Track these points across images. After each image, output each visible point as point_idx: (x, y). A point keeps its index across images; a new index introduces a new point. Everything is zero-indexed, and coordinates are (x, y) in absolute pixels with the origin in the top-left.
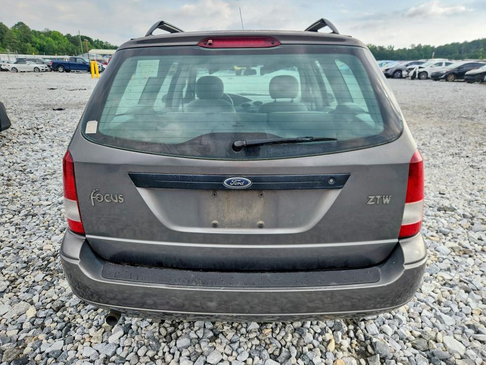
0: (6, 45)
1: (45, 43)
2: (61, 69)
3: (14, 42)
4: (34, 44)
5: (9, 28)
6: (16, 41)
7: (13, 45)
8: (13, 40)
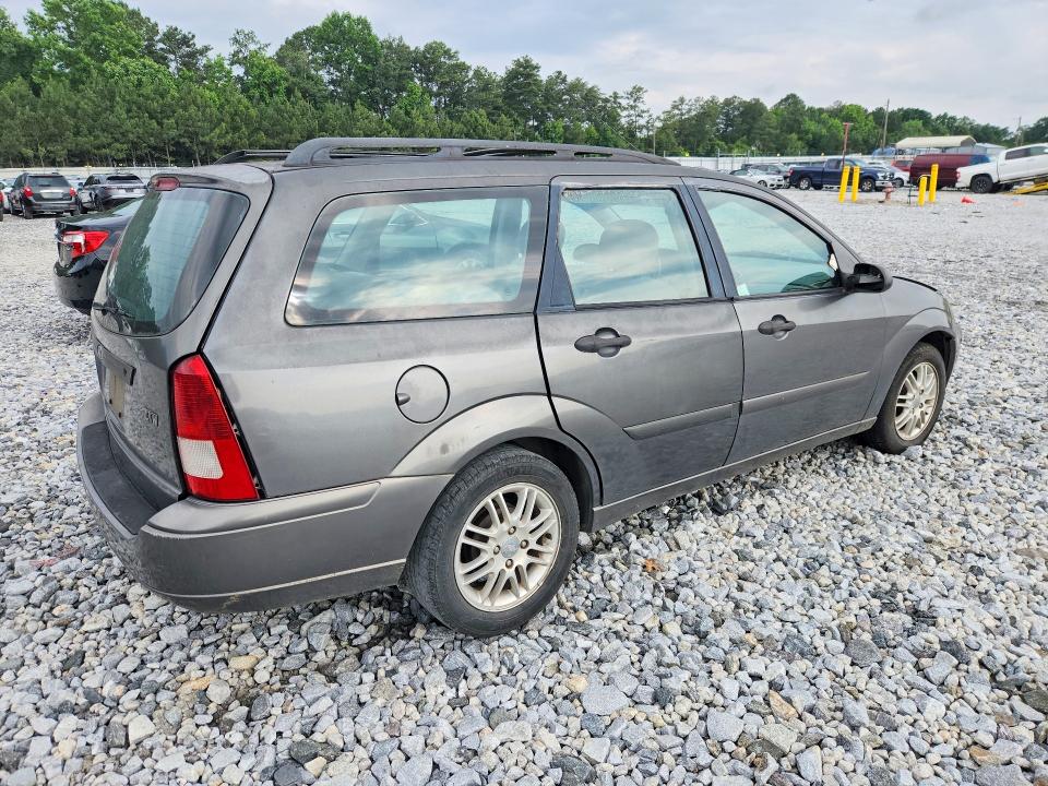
0: (754, 139)
1: (824, 131)
2: (804, 184)
3: (769, 134)
4: (802, 134)
5: (769, 108)
6: (772, 131)
7: (765, 139)
8: (767, 129)
